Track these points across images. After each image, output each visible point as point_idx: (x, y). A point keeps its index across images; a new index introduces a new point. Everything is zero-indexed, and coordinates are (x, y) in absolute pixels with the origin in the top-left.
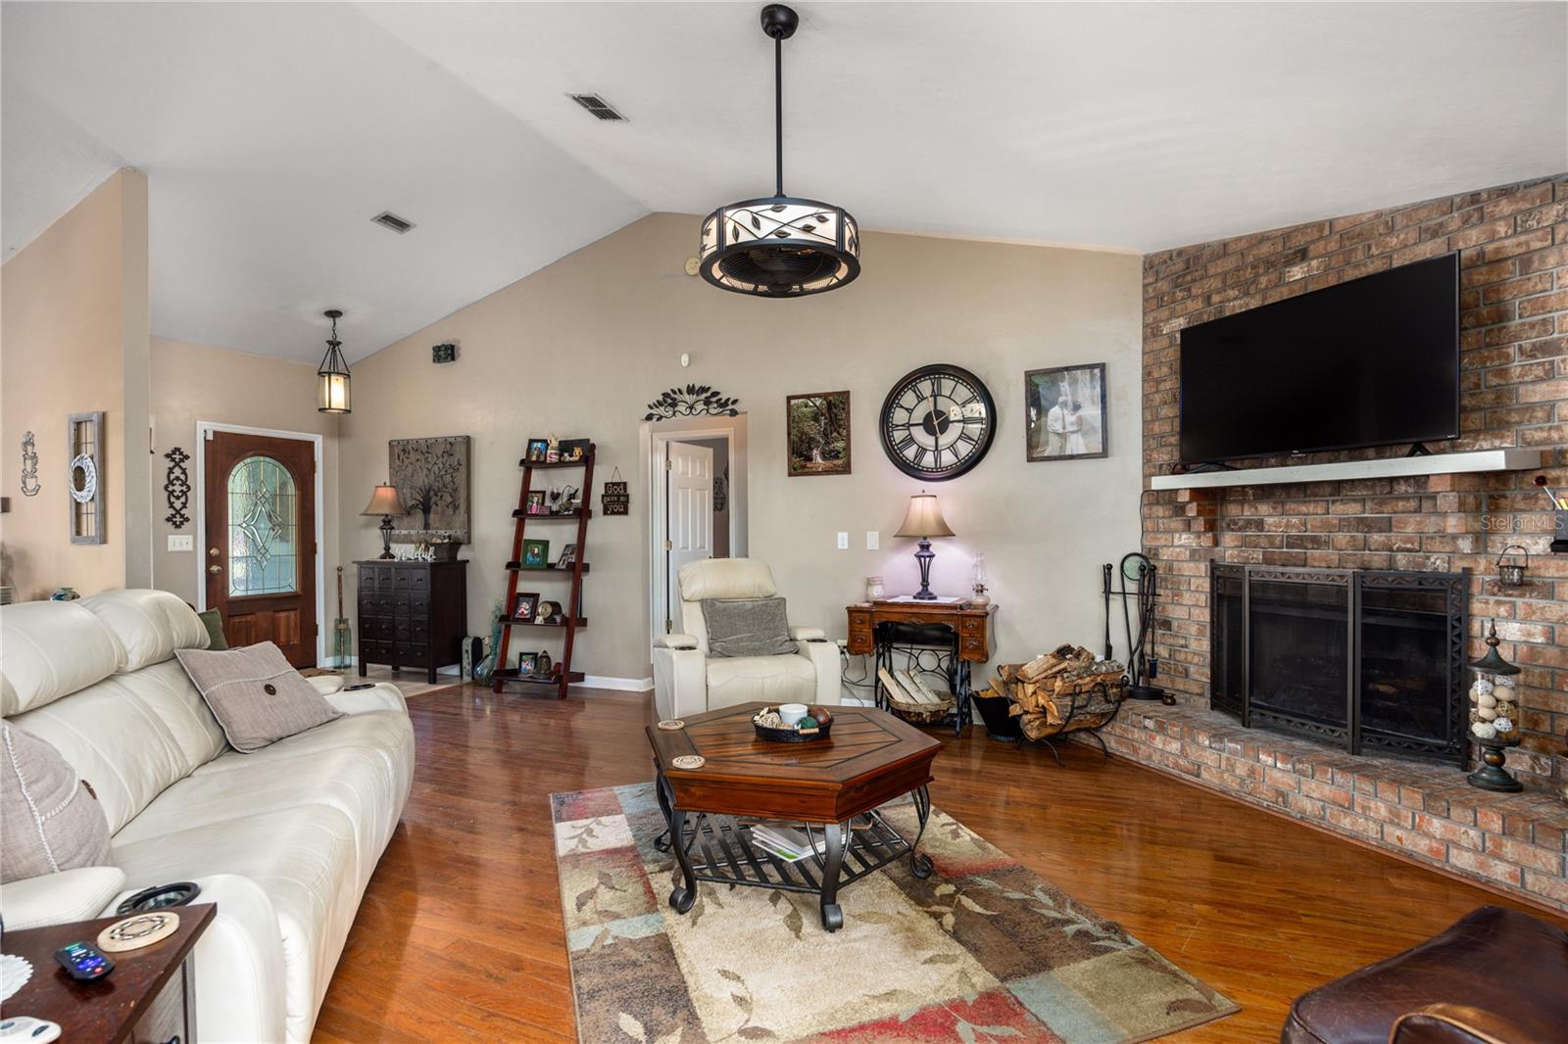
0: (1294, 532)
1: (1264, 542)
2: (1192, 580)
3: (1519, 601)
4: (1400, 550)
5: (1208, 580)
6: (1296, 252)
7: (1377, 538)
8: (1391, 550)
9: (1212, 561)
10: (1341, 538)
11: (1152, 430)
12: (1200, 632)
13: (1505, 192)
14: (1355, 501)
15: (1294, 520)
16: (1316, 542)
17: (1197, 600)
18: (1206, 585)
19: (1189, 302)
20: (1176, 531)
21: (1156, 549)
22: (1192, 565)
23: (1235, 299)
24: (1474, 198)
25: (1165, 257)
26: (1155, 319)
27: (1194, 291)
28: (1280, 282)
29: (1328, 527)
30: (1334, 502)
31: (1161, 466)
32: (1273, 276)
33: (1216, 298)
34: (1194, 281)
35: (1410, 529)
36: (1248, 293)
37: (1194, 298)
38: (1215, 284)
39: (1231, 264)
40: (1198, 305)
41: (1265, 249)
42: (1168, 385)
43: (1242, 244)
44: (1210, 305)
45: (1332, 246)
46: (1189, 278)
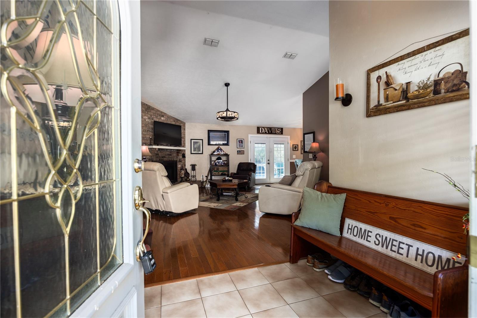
0: (162, 156)
1: (159, 157)
3: (180, 163)
7: (170, 156)
8: (172, 158)
13: (179, 120)
14: (169, 152)
15: (162, 154)
16: (165, 157)
24: (177, 119)
27: (149, 113)
29: (166, 155)
30: (166, 152)
31: (143, 143)
32: (160, 117)
33: (152, 116)
35: (173, 155)
36: (156, 118)
37: (149, 114)
38: (152, 114)
39: (154, 112)
40: (150, 116)
41: (159, 112)
42: (144, 128)
43: (156, 110)
44: (151, 117)
45: (166, 117)
46: (148, 110)
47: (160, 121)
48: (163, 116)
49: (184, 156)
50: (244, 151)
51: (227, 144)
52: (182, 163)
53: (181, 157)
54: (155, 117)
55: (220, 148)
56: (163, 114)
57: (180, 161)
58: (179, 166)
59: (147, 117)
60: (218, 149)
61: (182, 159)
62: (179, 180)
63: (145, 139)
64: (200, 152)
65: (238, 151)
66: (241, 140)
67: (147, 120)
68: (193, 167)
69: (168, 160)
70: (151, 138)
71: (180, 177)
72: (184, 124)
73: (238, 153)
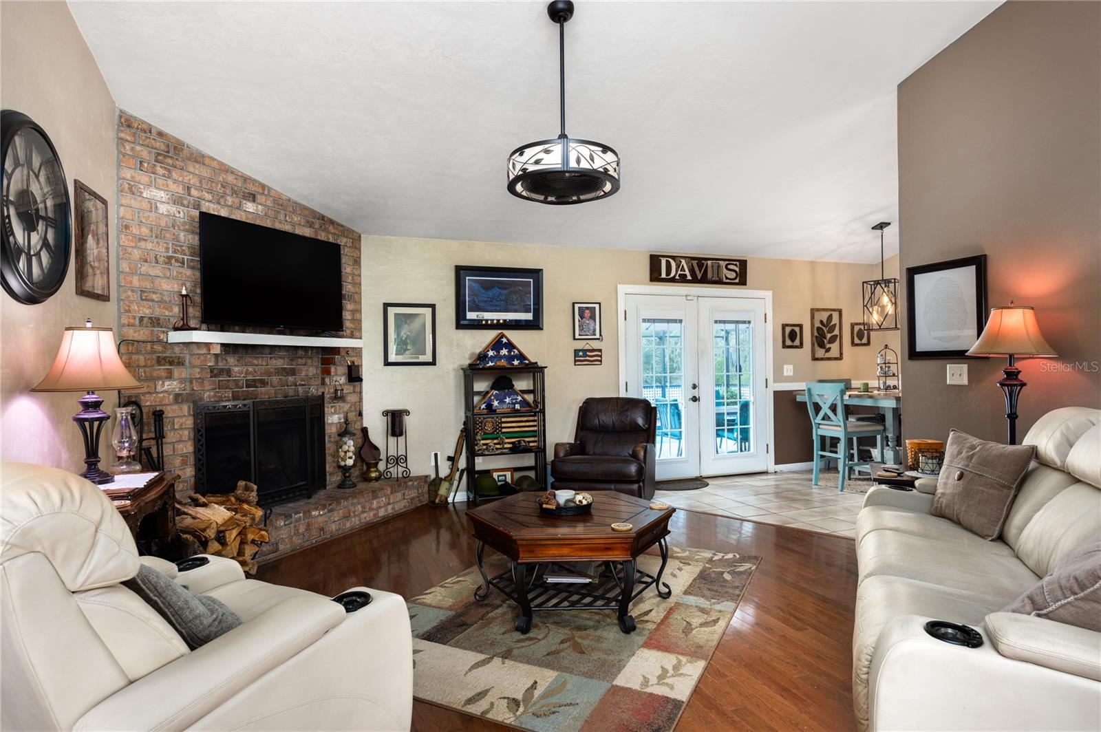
0: (250, 377)
1: (231, 385)
2: (176, 420)
3: (337, 404)
4: (300, 385)
5: (192, 418)
6: (249, 193)
7: (291, 379)
8: (296, 386)
9: (195, 403)
10: (275, 379)
11: (131, 282)
12: (184, 463)
13: (332, 222)
14: (281, 358)
15: (250, 369)
16: (263, 383)
17: (181, 436)
18: (190, 422)
19: (170, 182)
20: (159, 378)
21: (136, 396)
22: (175, 407)
24: (323, 218)
25: (144, 126)
26: (132, 177)
27: (175, 175)
28: (239, 207)
29: (269, 373)
30: (271, 358)
31: (141, 319)
32: (237, 201)
33: (194, 192)
35: (303, 374)
36: (219, 203)
37: (175, 181)
38: (194, 181)
39: (206, 173)
40: (180, 190)
41: (231, 178)
42: (149, 246)
43: (215, 164)
44: (189, 194)
45: (269, 203)
46: (170, 161)
47: (238, 216)
48: (253, 197)
49: (354, 376)
50: (600, 350)
51: (535, 325)
52: (346, 407)
53: (343, 380)
54: (208, 196)
55: (504, 340)
56: (252, 188)
57: (338, 397)
58: (333, 419)
59: (162, 194)
60: (497, 344)
61: (348, 389)
62: (333, 479)
63: (154, 297)
64: (422, 359)
65: (576, 352)
66: (587, 308)
67: (163, 209)
68: (396, 421)
69: (280, 398)
70: (184, 292)
71: (340, 467)
72: (356, 240)
73: (575, 361)
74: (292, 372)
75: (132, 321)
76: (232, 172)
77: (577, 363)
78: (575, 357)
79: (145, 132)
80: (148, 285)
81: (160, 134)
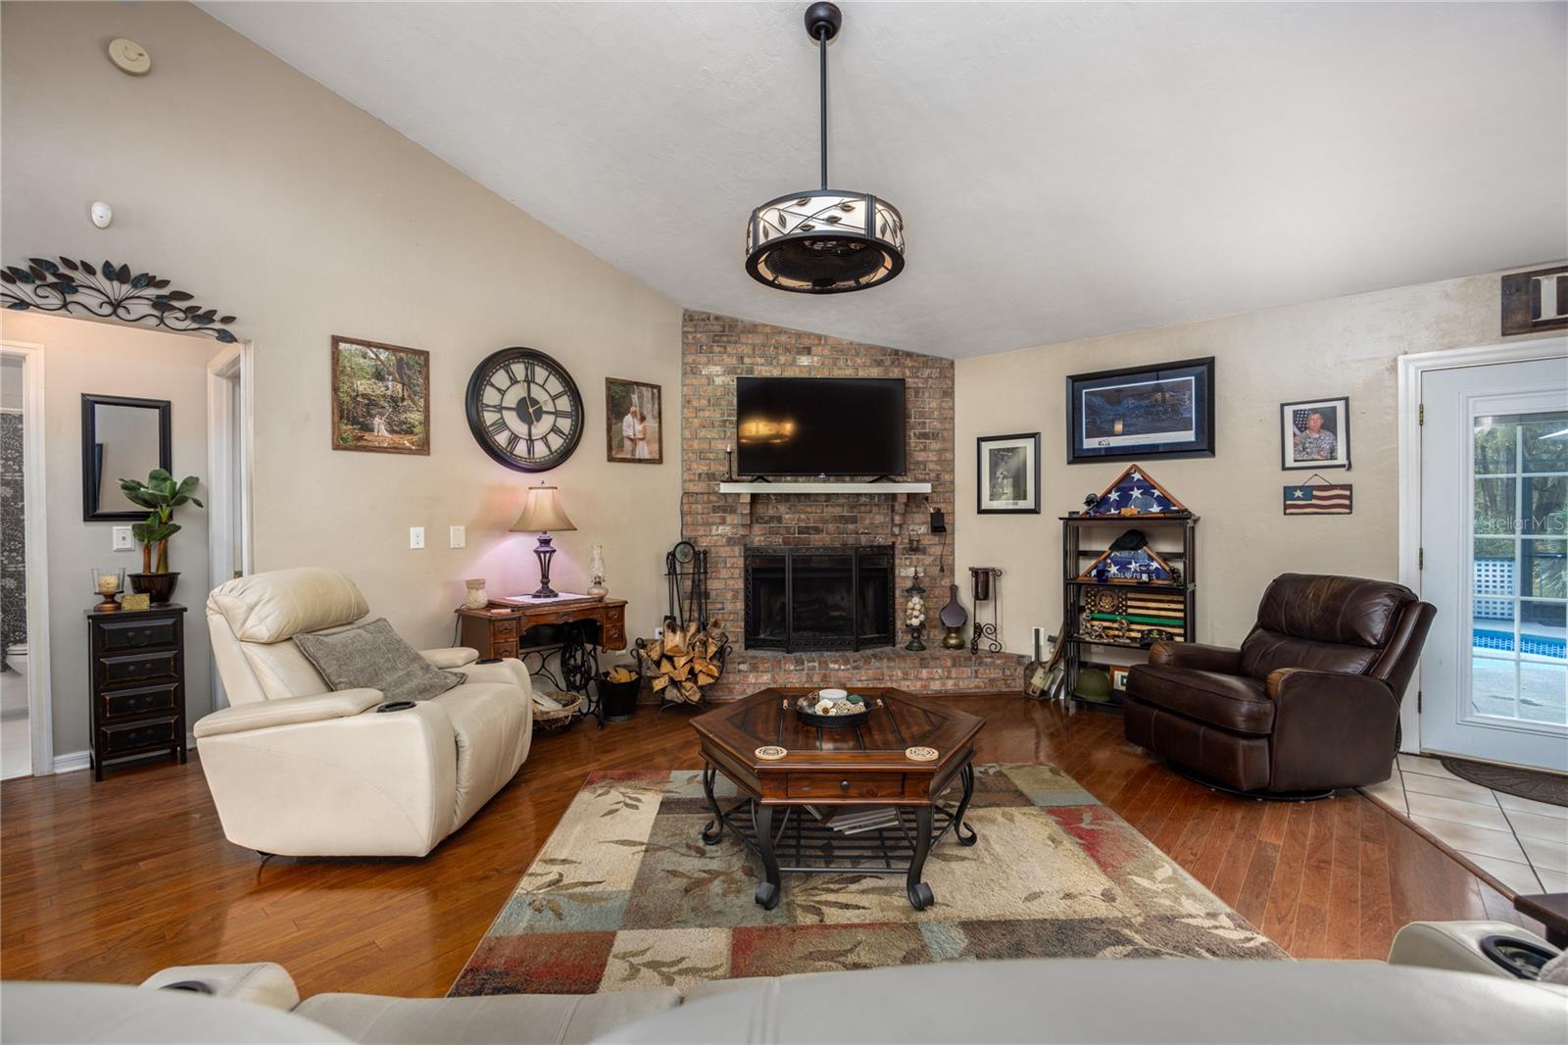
0: (803, 525)
1: (782, 531)
2: (728, 560)
3: (914, 557)
4: (862, 533)
5: (742, 559)
6: (804, 348)
7: (851, 527)
8: (857, 534)
9: (745, 545)
10: (831, 527)
11: (692, 446)
12: (735, 597)
13: (909, 355)
14: (839, 505)
15: (803, 516)
16: (817, 530)
17: (733, 574)
18: (741, 562)
19: (725, 356)
20: (714, 524)
21: (696, 538)
22: (728, 548)
23: (762, 365)
24: (896, 352)
25: (704, 316)
26: (694, 360)
27: (729, 350)
28: (793, 363)
29: (825, 521)
30: (827, 506)
31: (700, 475)
32: (790, 358)
33: (747, 360)
34: (729, 342)
35: (867, 522)
36: (771, 364)
37: (729, 355)
38: (747, 350)
39: (758, 340)
40: (733, 361)
41: (783, 338)
42: (707, 414)
43: (768, 330)
44: (743, 363)
45: (826, 352)
46: (725, 339)
47: (791, 373)
48: (808, 351)
49: (939, 525)
50: (1349, 487)
52: (928, 560)
53: (923, 529)
54: (761, 361)
55: (1137, 476)
56: (807, 342)
57: (915, 548)
58: (906, 571)
59: (718, 368)
60: (1124, 485)
61: (929, 540)
62: (903, 639)
63: (711, 456)
64: (1022, 505)
65: (1288, 492)
67: (718, 381)
68: (985, 582)
69: (837, 544)
70: (729, 450)
72: (945, 369)
73: (1286, 507)
74: (854, 520)
75: (692, 477)
76: (785, 332)
77: (1288, 511)
78: (1285, 500)
79: (703, 320)
80: (706, 447)
81: (717, 318)
